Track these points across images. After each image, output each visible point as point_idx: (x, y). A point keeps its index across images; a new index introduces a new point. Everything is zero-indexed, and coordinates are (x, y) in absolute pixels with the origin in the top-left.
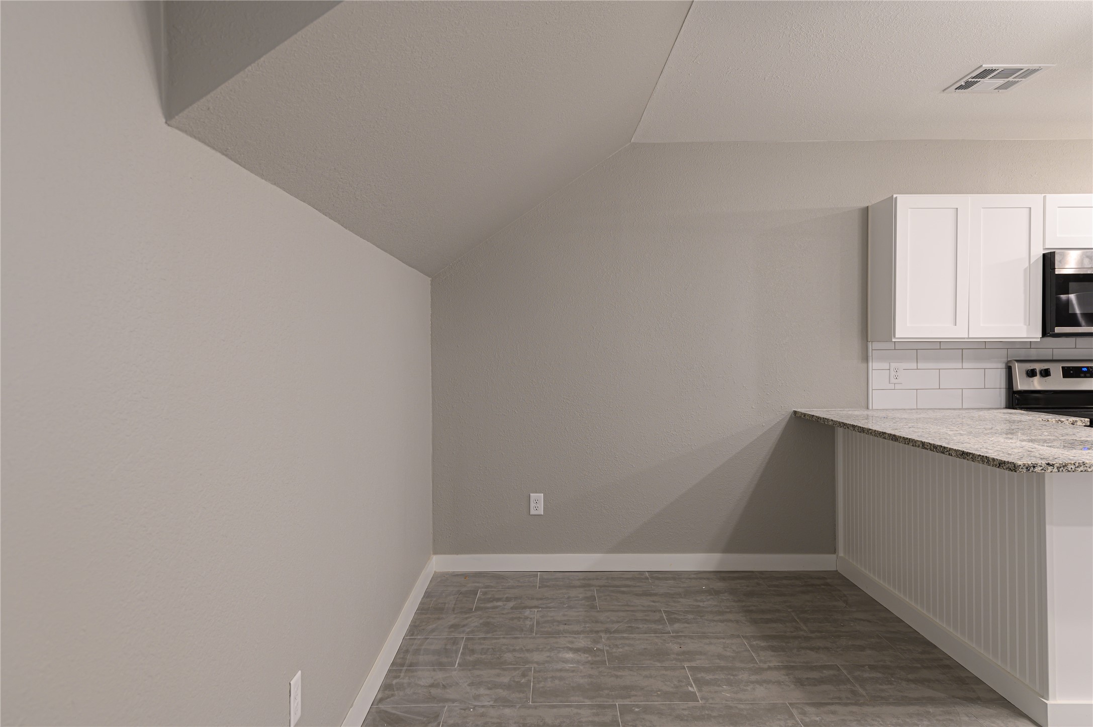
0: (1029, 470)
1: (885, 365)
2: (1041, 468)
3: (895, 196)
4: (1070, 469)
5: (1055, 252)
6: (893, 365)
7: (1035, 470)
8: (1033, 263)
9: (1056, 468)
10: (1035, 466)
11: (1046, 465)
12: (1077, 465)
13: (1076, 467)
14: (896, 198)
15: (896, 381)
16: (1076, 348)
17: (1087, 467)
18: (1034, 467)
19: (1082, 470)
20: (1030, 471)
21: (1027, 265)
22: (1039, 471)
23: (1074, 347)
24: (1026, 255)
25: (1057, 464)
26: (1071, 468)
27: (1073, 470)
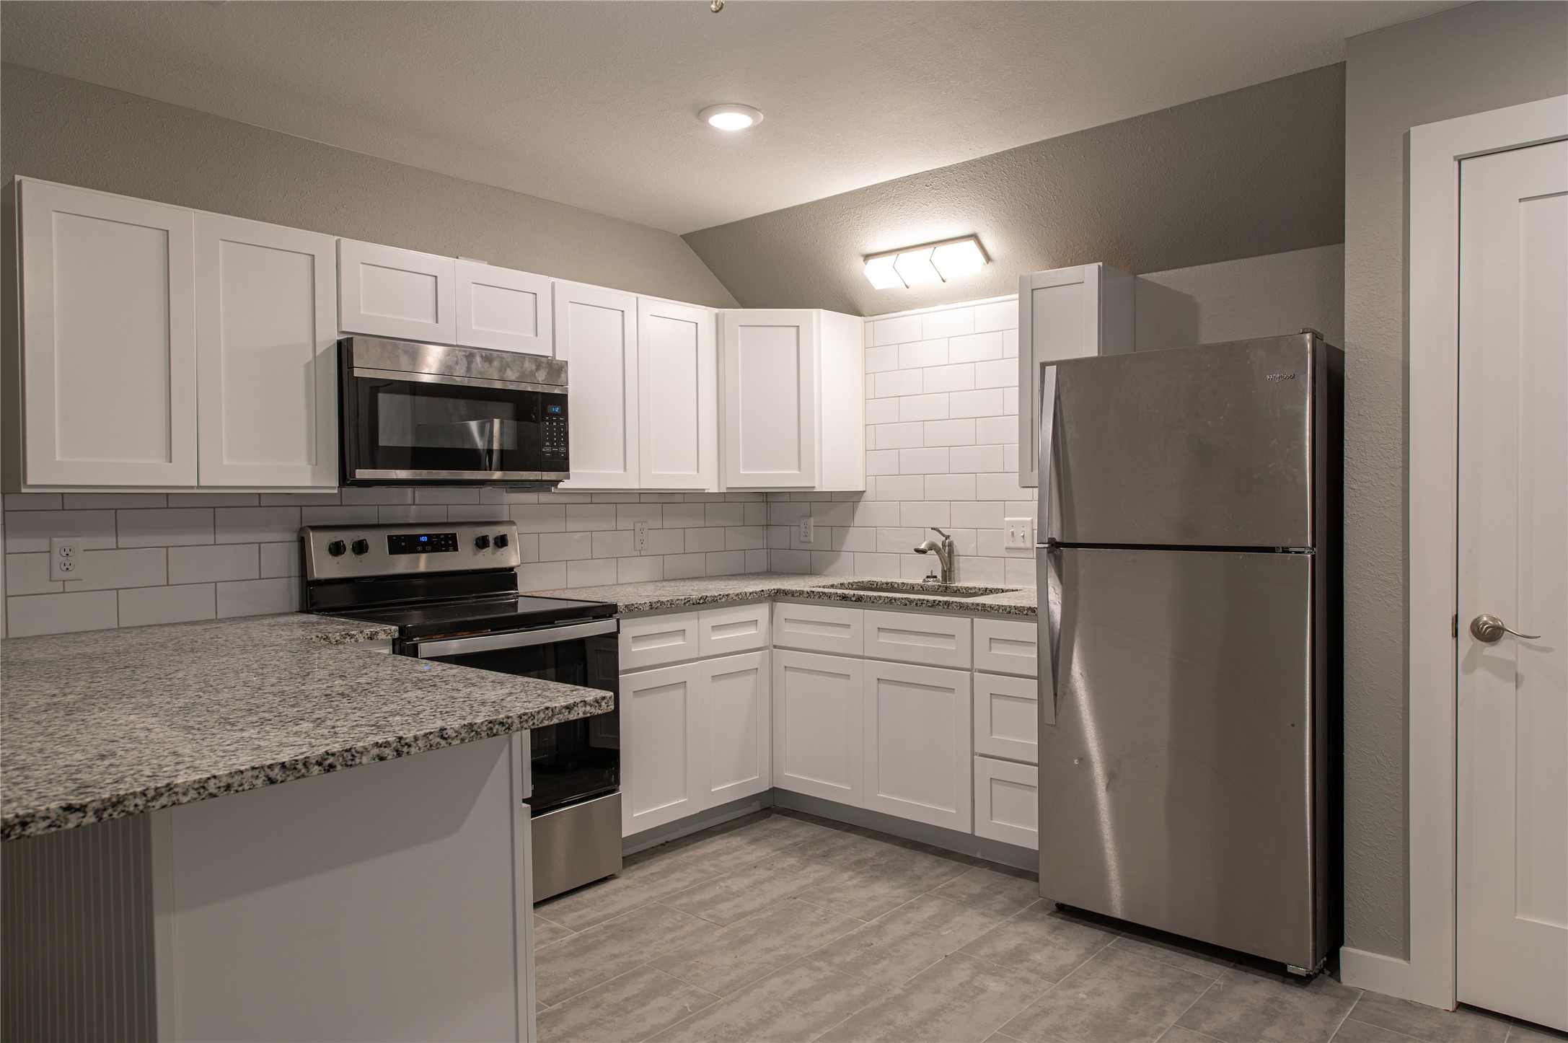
0: (8, 836)
1: (42, 544)
2: (47, 822)
3: (17, 178)
4: (131, 809)
5: (352, 338)
6: (59, 542)
7: (27, 833)
8: (319, 355)
9: (90, 813)
10: (28, 820)
11: (60, 812)
12: (151, 794)
13: (148, 801)
14: (20, 183)
16: (413, 504)
17: (176, 793)
18: (24, 824)
19: (165, 803)
20: (13, 837)
21: (310, 357)
22: (39, 832)
24: (305, 337)
25: (94, 804)
26: (136, 805)
27: (141, 808)
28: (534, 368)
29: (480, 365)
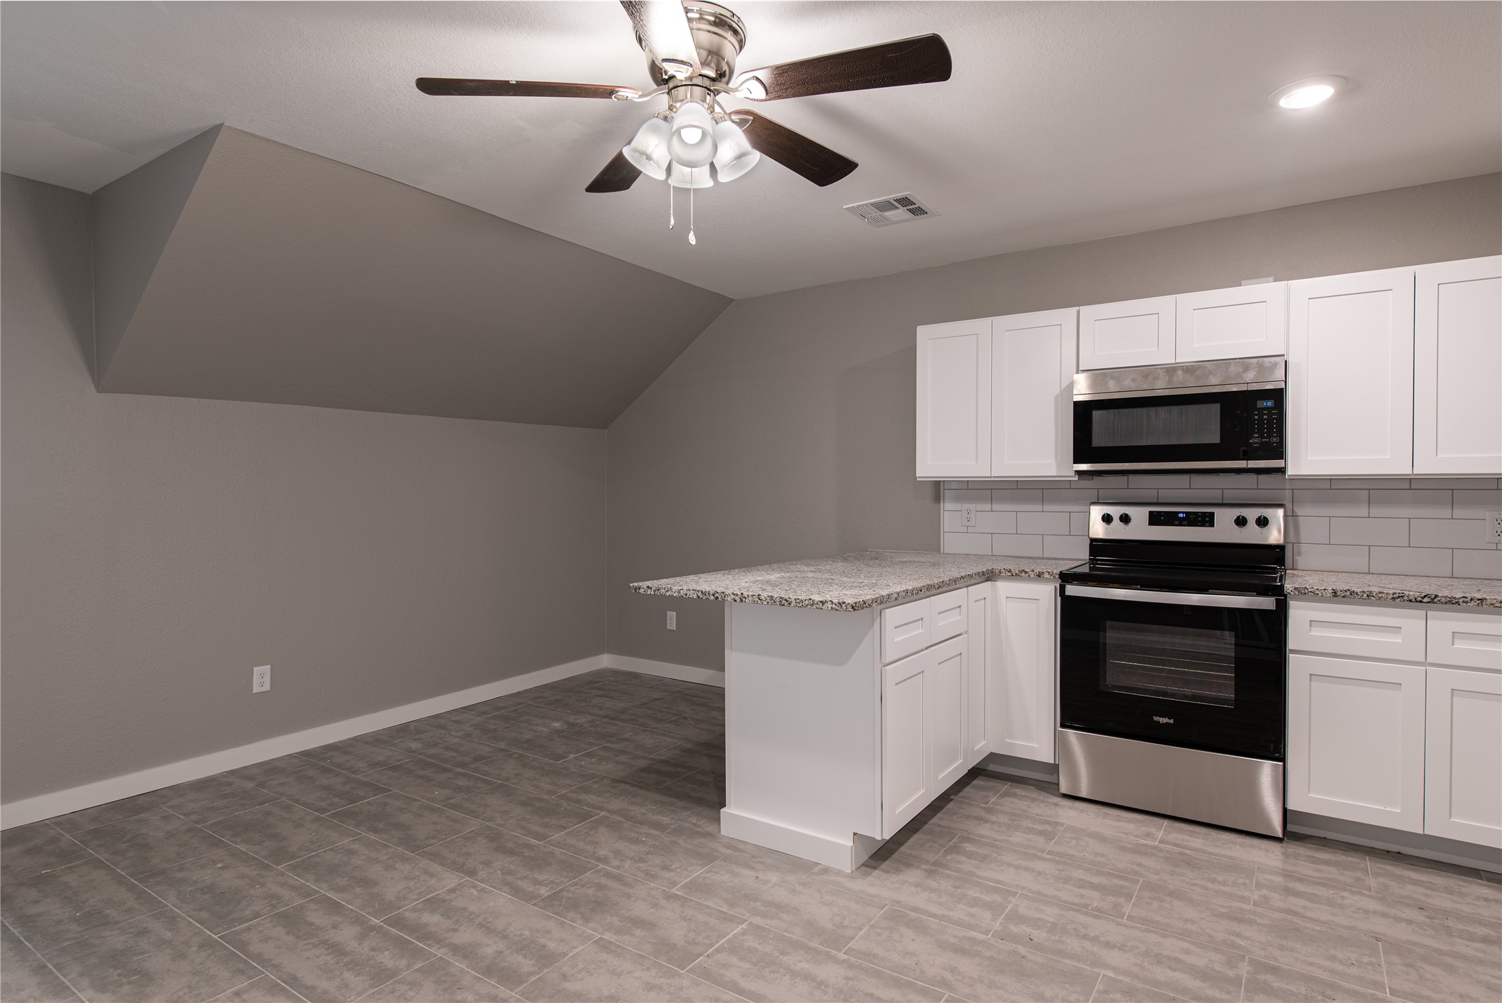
1: (958, 506)
6: (966, 506)
8: (1065, 388)
15: (969, 524)
16: (1190, 488)
21: (1059, 391)
23: (1188, 487)
28: (1241, 370)
29: (1181, 377)
